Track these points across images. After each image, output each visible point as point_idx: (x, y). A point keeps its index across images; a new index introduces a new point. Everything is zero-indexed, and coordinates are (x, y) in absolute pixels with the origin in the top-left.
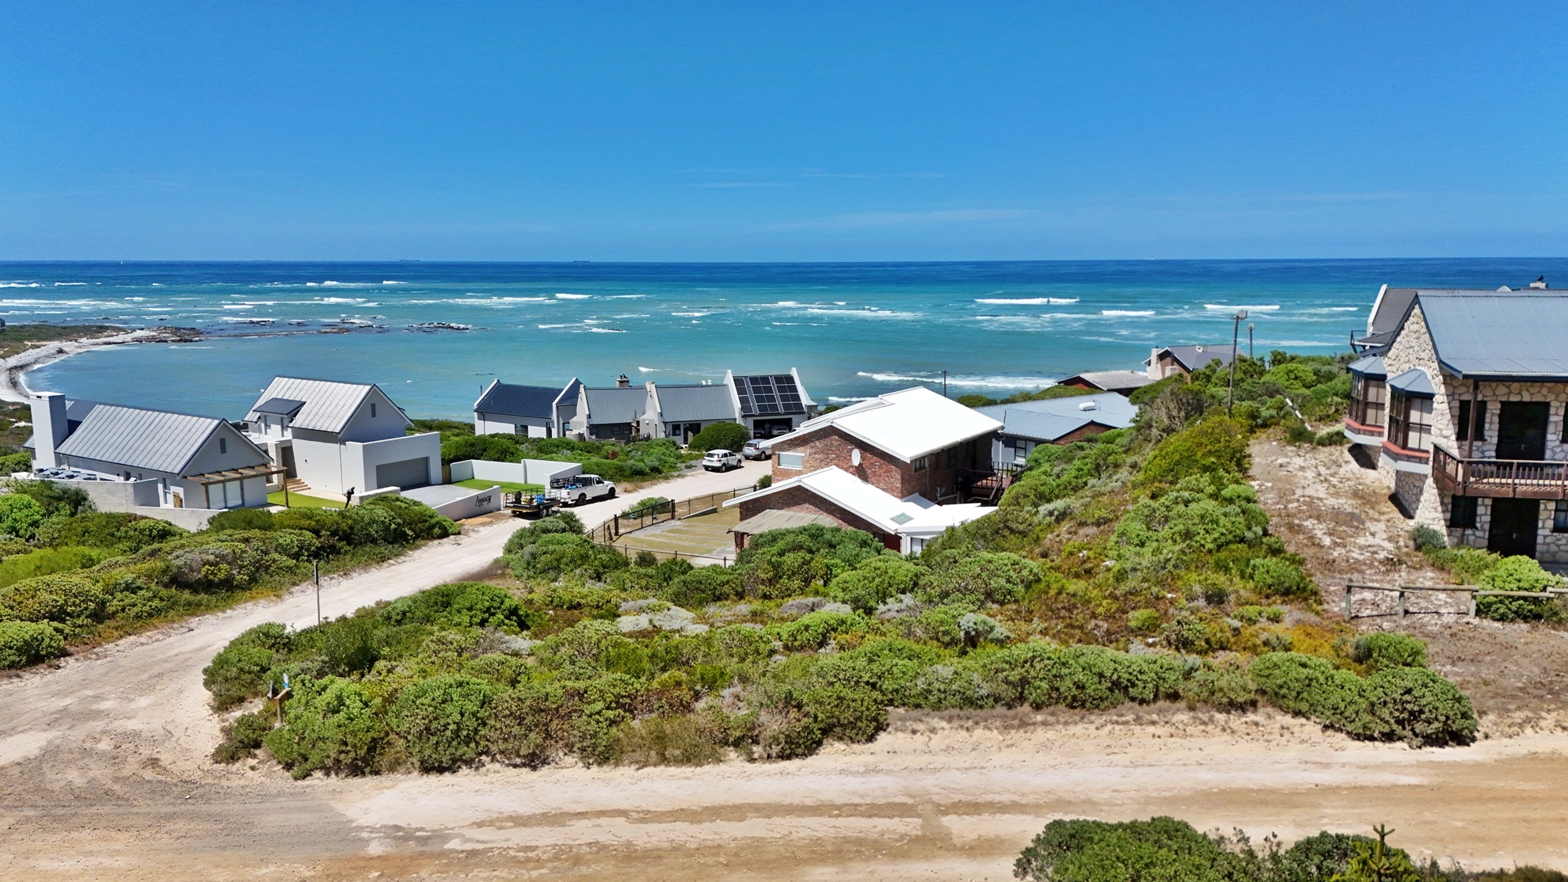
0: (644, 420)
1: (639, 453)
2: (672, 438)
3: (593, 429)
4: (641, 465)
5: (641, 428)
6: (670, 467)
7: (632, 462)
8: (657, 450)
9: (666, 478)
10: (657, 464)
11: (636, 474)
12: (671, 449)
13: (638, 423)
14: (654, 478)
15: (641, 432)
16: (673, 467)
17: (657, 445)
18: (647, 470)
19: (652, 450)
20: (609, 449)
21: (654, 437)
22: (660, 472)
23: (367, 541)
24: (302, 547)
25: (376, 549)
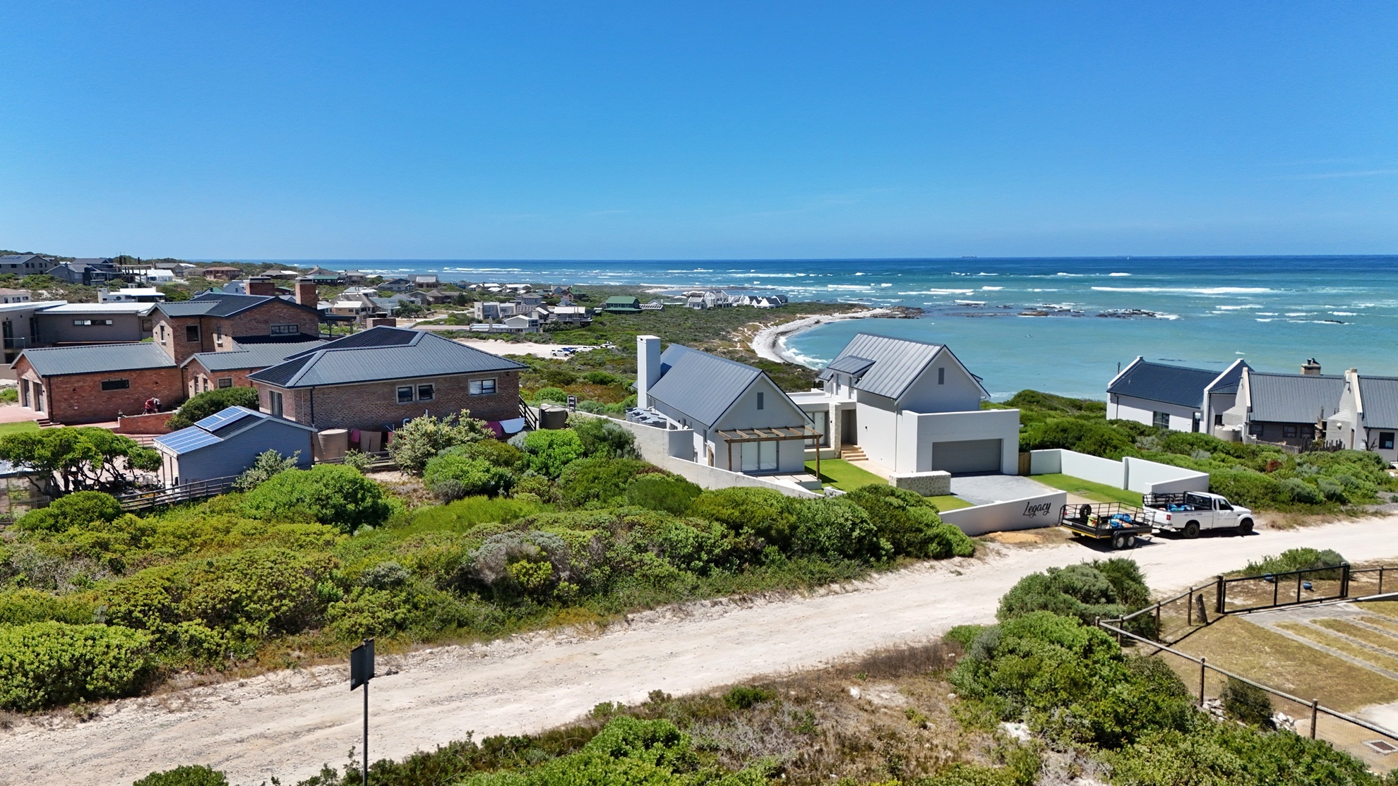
0: (1335, 422)
1: (1315, 468)
2: (1377, 452)
3: (1255, 426)
4: (1310, 487)
5: (1328, 432)
6: (1364, 496)
7: (1298, 481)
8: (1344, 470)
9: (1352, 514)
10: (1339, 489)
11: (1300, 501)
12: (1371, 468)
13: (1325, 424)
14: (1330, 511)
15: (1328, 438)
16: (1370, 497)
17: (1348, 459)
18: (1321, 497)
19: (1336, 467)
20: (1270, 456)
21: (1348, 447)
22: (1343, 501)
23: (811, 551)
24: (700, 547)
25: (817, 565)
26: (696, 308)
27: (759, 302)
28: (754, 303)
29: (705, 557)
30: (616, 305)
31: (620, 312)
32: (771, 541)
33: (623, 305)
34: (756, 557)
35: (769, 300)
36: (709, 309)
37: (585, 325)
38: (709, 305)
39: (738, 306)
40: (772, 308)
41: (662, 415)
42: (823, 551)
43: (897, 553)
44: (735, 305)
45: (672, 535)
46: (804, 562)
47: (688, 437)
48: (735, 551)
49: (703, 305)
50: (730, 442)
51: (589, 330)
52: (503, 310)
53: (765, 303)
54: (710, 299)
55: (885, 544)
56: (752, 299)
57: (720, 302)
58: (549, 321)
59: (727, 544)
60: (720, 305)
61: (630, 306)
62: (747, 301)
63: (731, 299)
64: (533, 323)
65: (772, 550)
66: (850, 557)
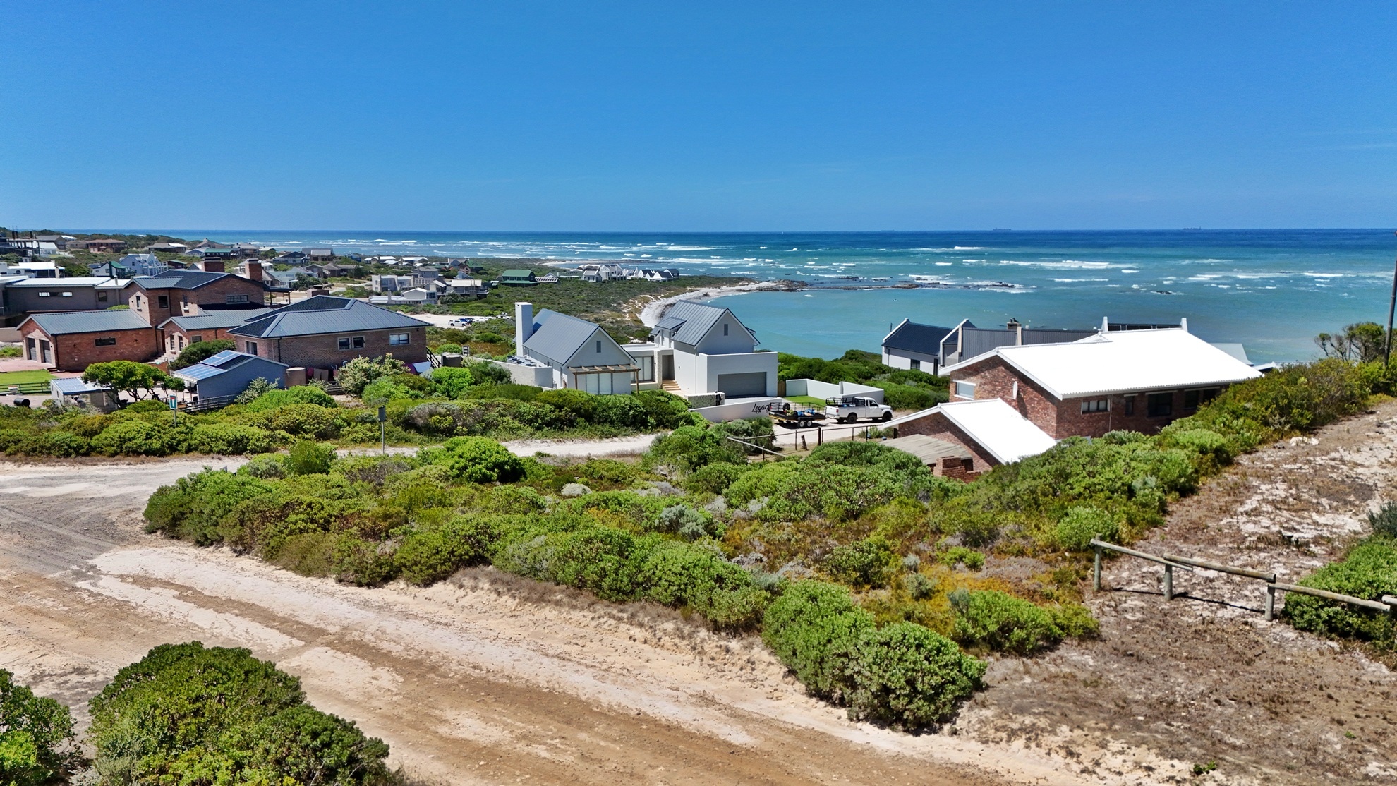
23: (605, 421)
24: (537, 416)
25: (606, 428)
26: (591, 281)
27: (652, 275)
28: (648, 276)
29: (540, 421)
30: (512, 278)
31: (516, 285)
32: (580, 415)
33: (519, 278)
34: (571, 424)
35: (662, 273)
36: (604, 282)
37: (481, 297)
38: (604, 278)
39: (632, 279)
40: (664, 281)
41: (533, 360)
42: (612, 422)
43: (658, 426)
44: (629, 278)
45: (522, 409)
46: (600, 426)
47: (549, 372)
48: (558, 419)
49: (598, 278)
50: (576, 374)
51: (486, 302)
52: (401, 283)
53: (657, 277)
54: (604, 272)
55: (651, 420)
56: (645, 272)
57: (614, 276)
58: (446, 294)
59: (553, 415)
60: (615, 279)
61: (526, 279)
62: (641, 275)
63: (625, 273)
64: (431, 295)
65: (581, 420)
66: (627, 426)
